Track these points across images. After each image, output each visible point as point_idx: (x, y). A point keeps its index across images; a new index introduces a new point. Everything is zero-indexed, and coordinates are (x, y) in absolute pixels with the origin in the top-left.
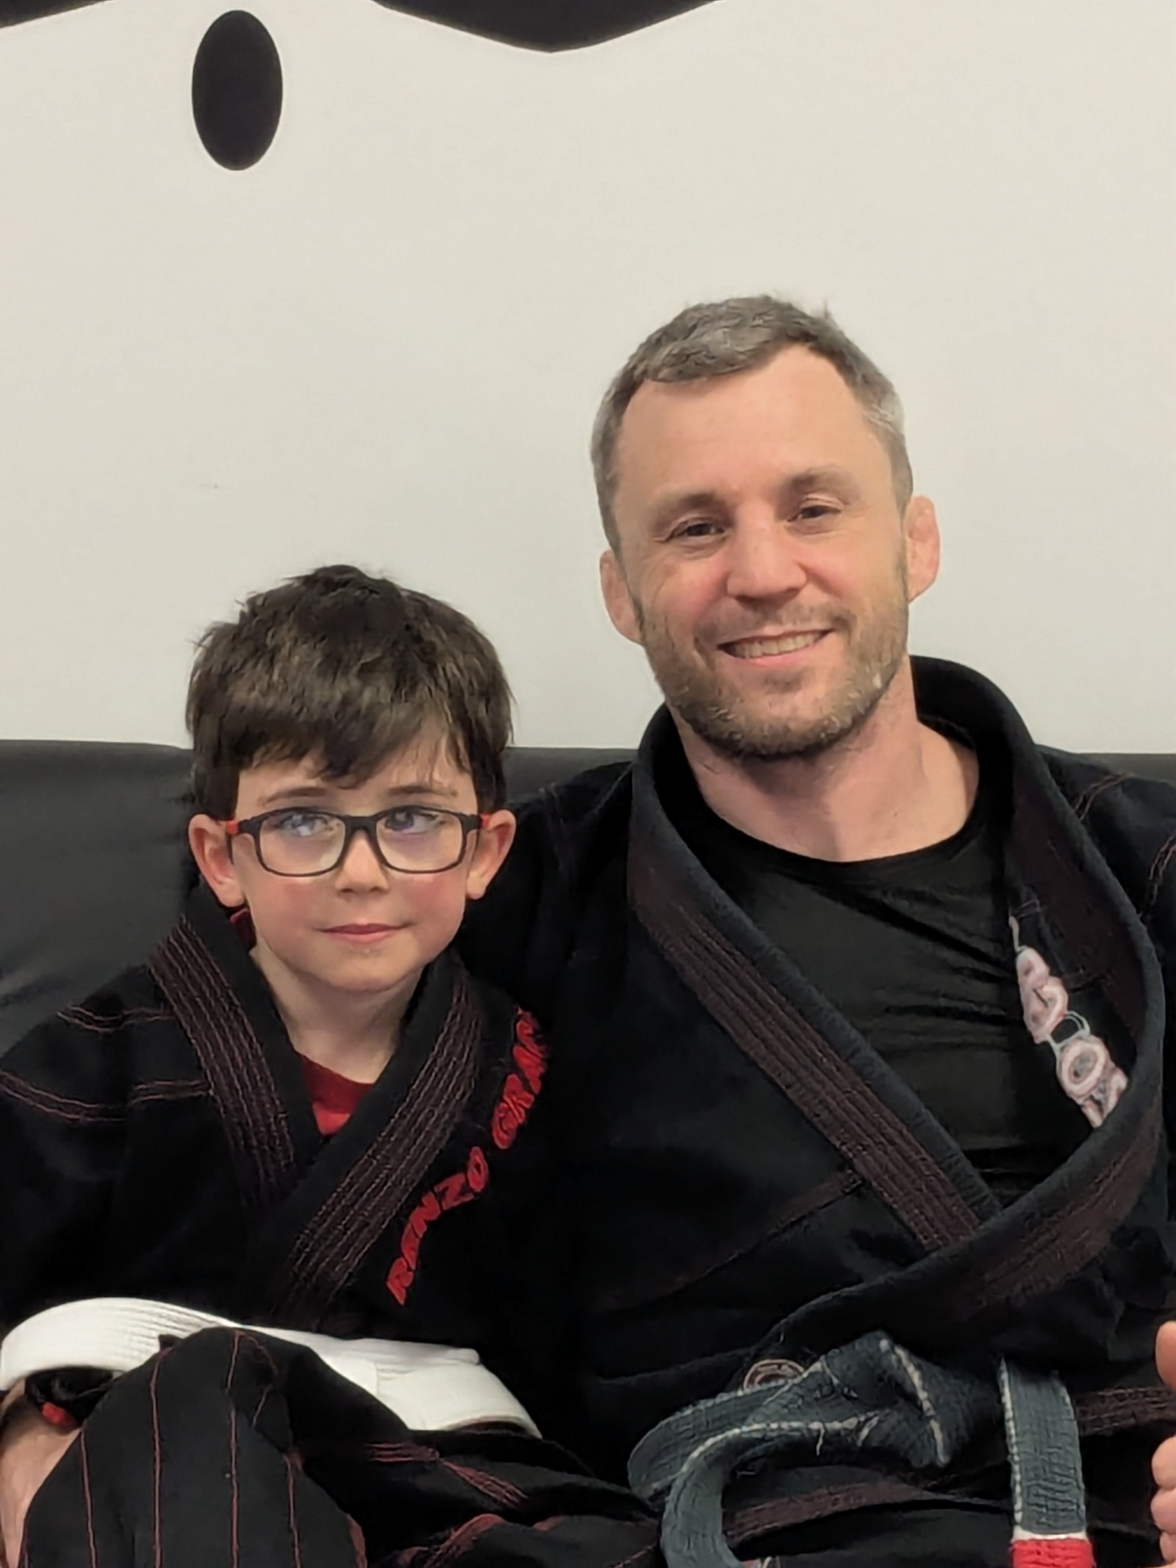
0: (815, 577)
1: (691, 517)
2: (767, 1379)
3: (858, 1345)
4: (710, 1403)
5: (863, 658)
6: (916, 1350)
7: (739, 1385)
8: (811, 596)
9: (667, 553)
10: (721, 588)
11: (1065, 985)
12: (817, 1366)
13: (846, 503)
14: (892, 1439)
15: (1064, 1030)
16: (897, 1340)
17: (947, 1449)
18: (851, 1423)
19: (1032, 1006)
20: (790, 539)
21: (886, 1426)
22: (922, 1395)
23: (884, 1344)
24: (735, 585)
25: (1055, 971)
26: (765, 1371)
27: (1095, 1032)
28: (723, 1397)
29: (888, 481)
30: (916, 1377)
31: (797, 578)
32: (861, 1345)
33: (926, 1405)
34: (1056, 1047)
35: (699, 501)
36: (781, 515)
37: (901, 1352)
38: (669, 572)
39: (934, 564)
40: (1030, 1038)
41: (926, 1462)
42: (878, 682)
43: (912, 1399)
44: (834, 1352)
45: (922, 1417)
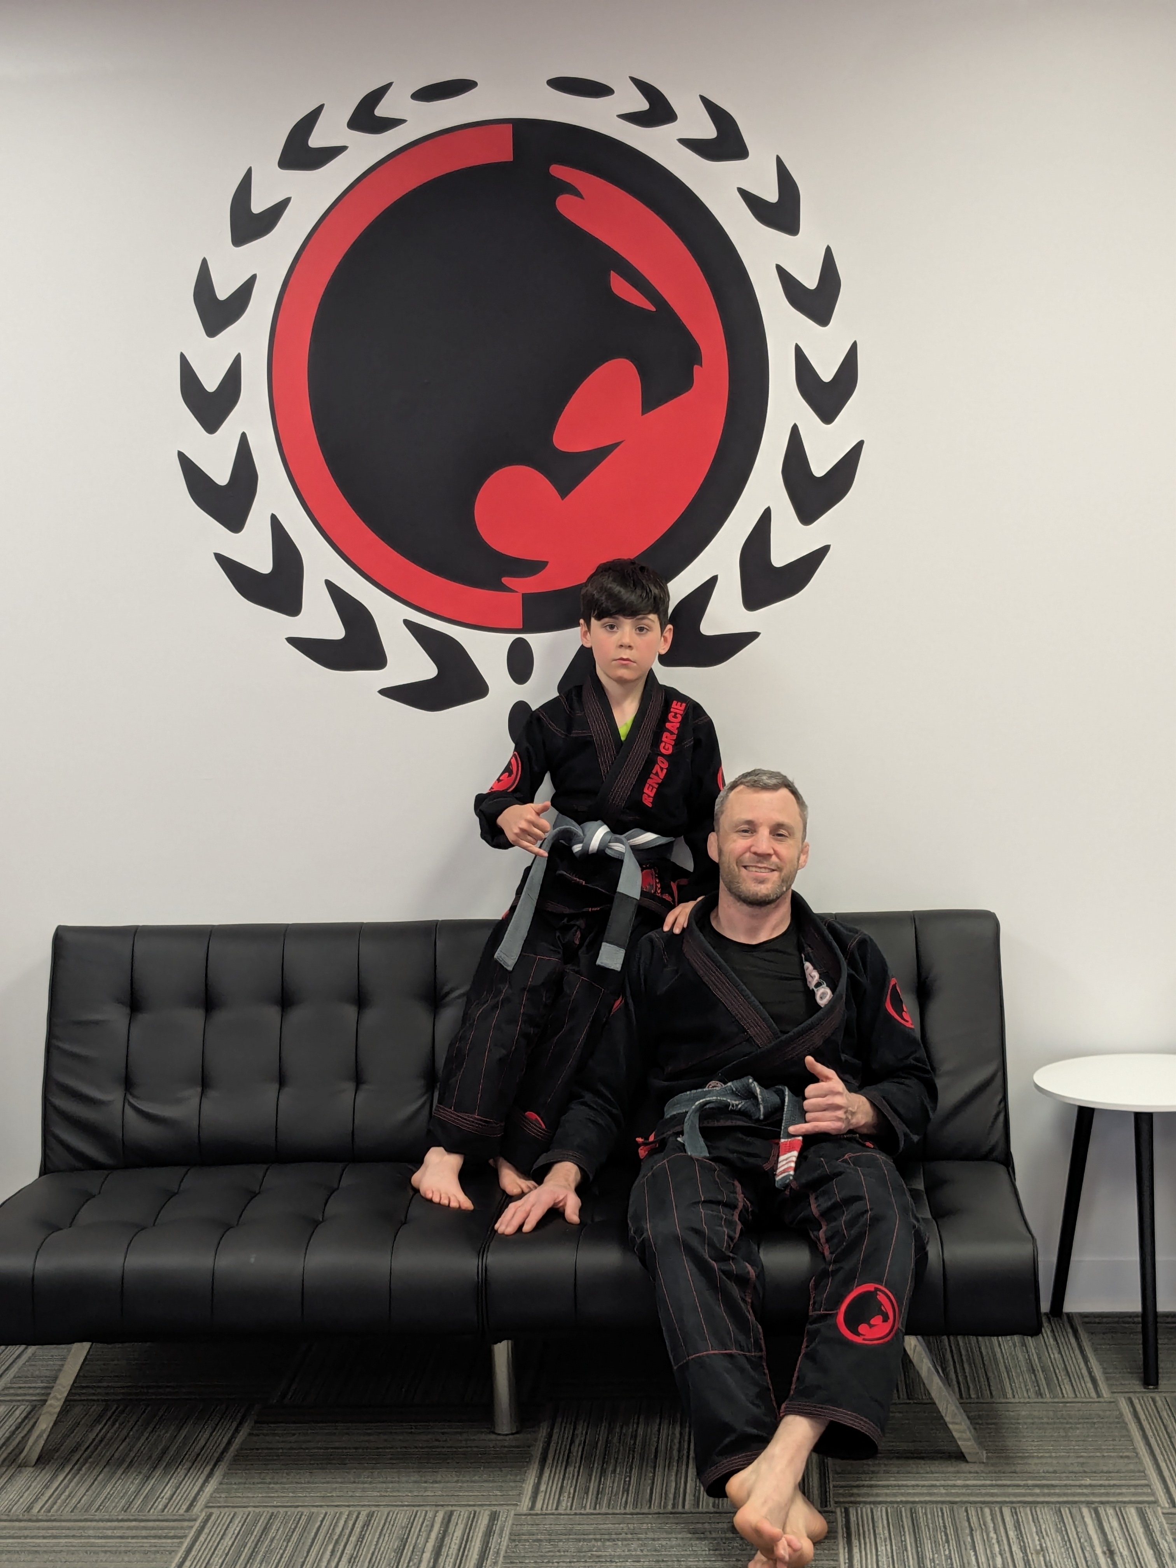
0: (776, 853)
1: (745, 827)
2: (713, 1087)
3: (743, 1080)
4: (695, 1091)
5: (783, 881)
6: (760, 1084)
7: (705, 1087)
8: (774, 859)
9: (735, 836)
10: (749, 849)
11: (818, 972)
12: (729, 1084)
13: (790, 835)
14: (748, 1109)
15: (818, 985)
16: (755, 1080)
17: (764, 1115)
18: (737, 1102)
19: (809, 979)
20: (772, 841)
21: (746, 1106)
22: (759, 1097)
23: (751, 1081)
24: (753, 849)
25: (815, 968)
26: (713, 1085)
27: (827, 986)
28: (700, 1090)
29: (801, 833)
30: (758, 1090)
31: (772, 852)
32: (744, 1080)
33: (760, 1100)
34: (815, 990)
35: (749, 822)
36: (771, 833)
37: (756, 1083)
38: (734, 841)
39: (805, 862)
40: (809, 988)
41: (756, 1117)
42: (785, 889)
43: (756, 1098)
44: (735, 1081)
45: (758, 1104)
